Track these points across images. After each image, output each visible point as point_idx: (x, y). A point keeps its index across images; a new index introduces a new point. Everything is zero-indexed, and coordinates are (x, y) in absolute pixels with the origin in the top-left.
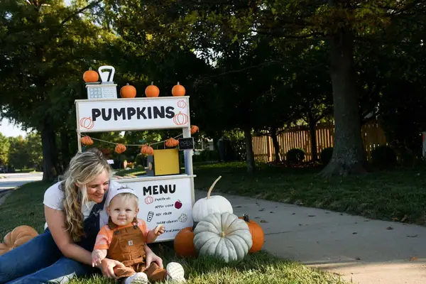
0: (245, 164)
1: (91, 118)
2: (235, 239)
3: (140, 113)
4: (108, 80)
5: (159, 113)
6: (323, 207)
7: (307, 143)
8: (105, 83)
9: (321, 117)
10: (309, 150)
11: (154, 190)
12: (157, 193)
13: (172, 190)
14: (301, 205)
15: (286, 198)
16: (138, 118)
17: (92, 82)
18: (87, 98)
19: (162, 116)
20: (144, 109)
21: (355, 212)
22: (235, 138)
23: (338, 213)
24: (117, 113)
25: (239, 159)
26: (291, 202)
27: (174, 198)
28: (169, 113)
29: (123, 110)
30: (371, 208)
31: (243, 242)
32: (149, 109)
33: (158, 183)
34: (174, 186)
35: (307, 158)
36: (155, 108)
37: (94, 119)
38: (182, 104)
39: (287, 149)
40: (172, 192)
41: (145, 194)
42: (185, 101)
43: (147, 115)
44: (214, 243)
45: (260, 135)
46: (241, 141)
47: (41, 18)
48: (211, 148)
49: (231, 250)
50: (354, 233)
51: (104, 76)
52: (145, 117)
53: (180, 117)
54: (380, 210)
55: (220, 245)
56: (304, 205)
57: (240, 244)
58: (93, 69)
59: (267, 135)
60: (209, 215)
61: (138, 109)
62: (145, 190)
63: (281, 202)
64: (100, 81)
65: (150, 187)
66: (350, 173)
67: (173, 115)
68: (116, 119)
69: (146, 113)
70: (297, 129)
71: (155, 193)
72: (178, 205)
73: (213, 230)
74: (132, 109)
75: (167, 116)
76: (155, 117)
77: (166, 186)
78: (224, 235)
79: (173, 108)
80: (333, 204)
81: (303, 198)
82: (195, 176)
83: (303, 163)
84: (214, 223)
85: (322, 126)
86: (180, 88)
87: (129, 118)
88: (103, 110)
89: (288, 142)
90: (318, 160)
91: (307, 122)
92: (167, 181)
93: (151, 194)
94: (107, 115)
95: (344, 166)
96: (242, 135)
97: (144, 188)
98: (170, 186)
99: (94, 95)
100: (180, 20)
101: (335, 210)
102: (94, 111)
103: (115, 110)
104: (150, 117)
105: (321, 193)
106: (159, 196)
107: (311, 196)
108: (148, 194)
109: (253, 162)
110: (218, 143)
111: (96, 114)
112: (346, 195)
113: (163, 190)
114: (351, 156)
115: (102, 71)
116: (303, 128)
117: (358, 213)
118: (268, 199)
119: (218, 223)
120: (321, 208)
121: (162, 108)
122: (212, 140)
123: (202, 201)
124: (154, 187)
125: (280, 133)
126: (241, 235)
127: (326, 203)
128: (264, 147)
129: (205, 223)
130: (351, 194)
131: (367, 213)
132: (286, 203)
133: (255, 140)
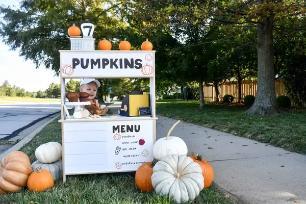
0: (198, 102)
1: (72, 66)
2: (188, 181)
3: (113, 63)
4: (89, 35)
5: (129, 64)
6: (252, 138)
7: (236, 92)
8: (85, 37)
9: (245, 77)
10: (237, 96)
11: (122, 129)
12: (124, 131)
13: (137, 129)
14: (235, 135)
15: (225, 129)
16: (111, 67)
17: (74, 36)
18: (70, 49)
19: (132, 67)
20: (116, 60)
21: (276, 144)
22: (193, 87)
23: (264, 144)
24: (93, 63)
25: (195, 99)
26: (229, 132)
27: (138, 136)
28: (138, 64)
29: (98, 60)
30: (290, 142)
31: (195, 185)
32: (121, 60)
33: (126, 123)
34: (139, 126)
35: (236, 101)
36: (126, 60)
37: (74, 67)
38: (149, 57)
39: (223, 95)
40: (137, 131)
41: (114, 132)
42: (152, 55)
43: (119, 66)
44: (169, 183)
45: (208, 86)
46: (197, 89)
47: (86, 14)
48: (180, 92)
49: (183, 192)
50: (282, 166)
51: (85, 32)
52: (117, 67)
53: (147, 68)
54: (297, 145)
55: (174, 185)
56: (237, 135)
57: (192, 188)
58: (76, 25)
59: (212, 86)
60: (168, 156)
61: (111, 60)
62: (114, 129)
63: (222, 131)
64: (82, 35)
65: (118, 127)
66: (266, 113)
67: (141, 66)
68: (92, 67)
69: (118, 63)
70: (229, 84)
71: (122, 131)
72: (142, 142)
73: (170, 171)
74: (107, 60)
75: (136, 67)
76: (126, 67)
77: (132, 126)
78: (179, 176)
79: (141, 61)
80: (259, 137)
81: (237, 129)
82: (157, 118)
83: (233, 103)
84: (172, 164)
85: (245, 82)
86: (148, 44)
87: (104, 67)
88: (82, 60)
89: (224, 90)
90: (242, 102)
91: (237, 79)
92: (133, 121)
93: (119, 132)
94: (85, 64)
95: (262, 109)
96: (197, 85)
97: (114, 127)
98: (135, 126)
99: (75, 47)
100: (161, 10)
101: (261, 141)
102: (74, 60)
103: (92, 60)
104: (121, 67)
105: (250, 127)
106: (126, 134)
107: (242, 129)
108: (116, 132)
109: (203, 101)
110: (184, 89)
111: (75, 62)
112: (268, 130)
113: (130, 129)
114: (267, 102)
115: (84, 27)
116: (233, 83)
117: (279, 146)
118: (213, 128)
119: (174, 164)
120: (250, 138)
121: (132, 60)
122: (180, 87)
123: (162, 140)
124: (122, 126)
125: (220, 85)
126: (194, 178)
127: (254, 135)
128: (210, 93)
129: (164, 163)
130: (271, 129)
131: (286, 146)
132: (225, 132)
133: (205, 88)
